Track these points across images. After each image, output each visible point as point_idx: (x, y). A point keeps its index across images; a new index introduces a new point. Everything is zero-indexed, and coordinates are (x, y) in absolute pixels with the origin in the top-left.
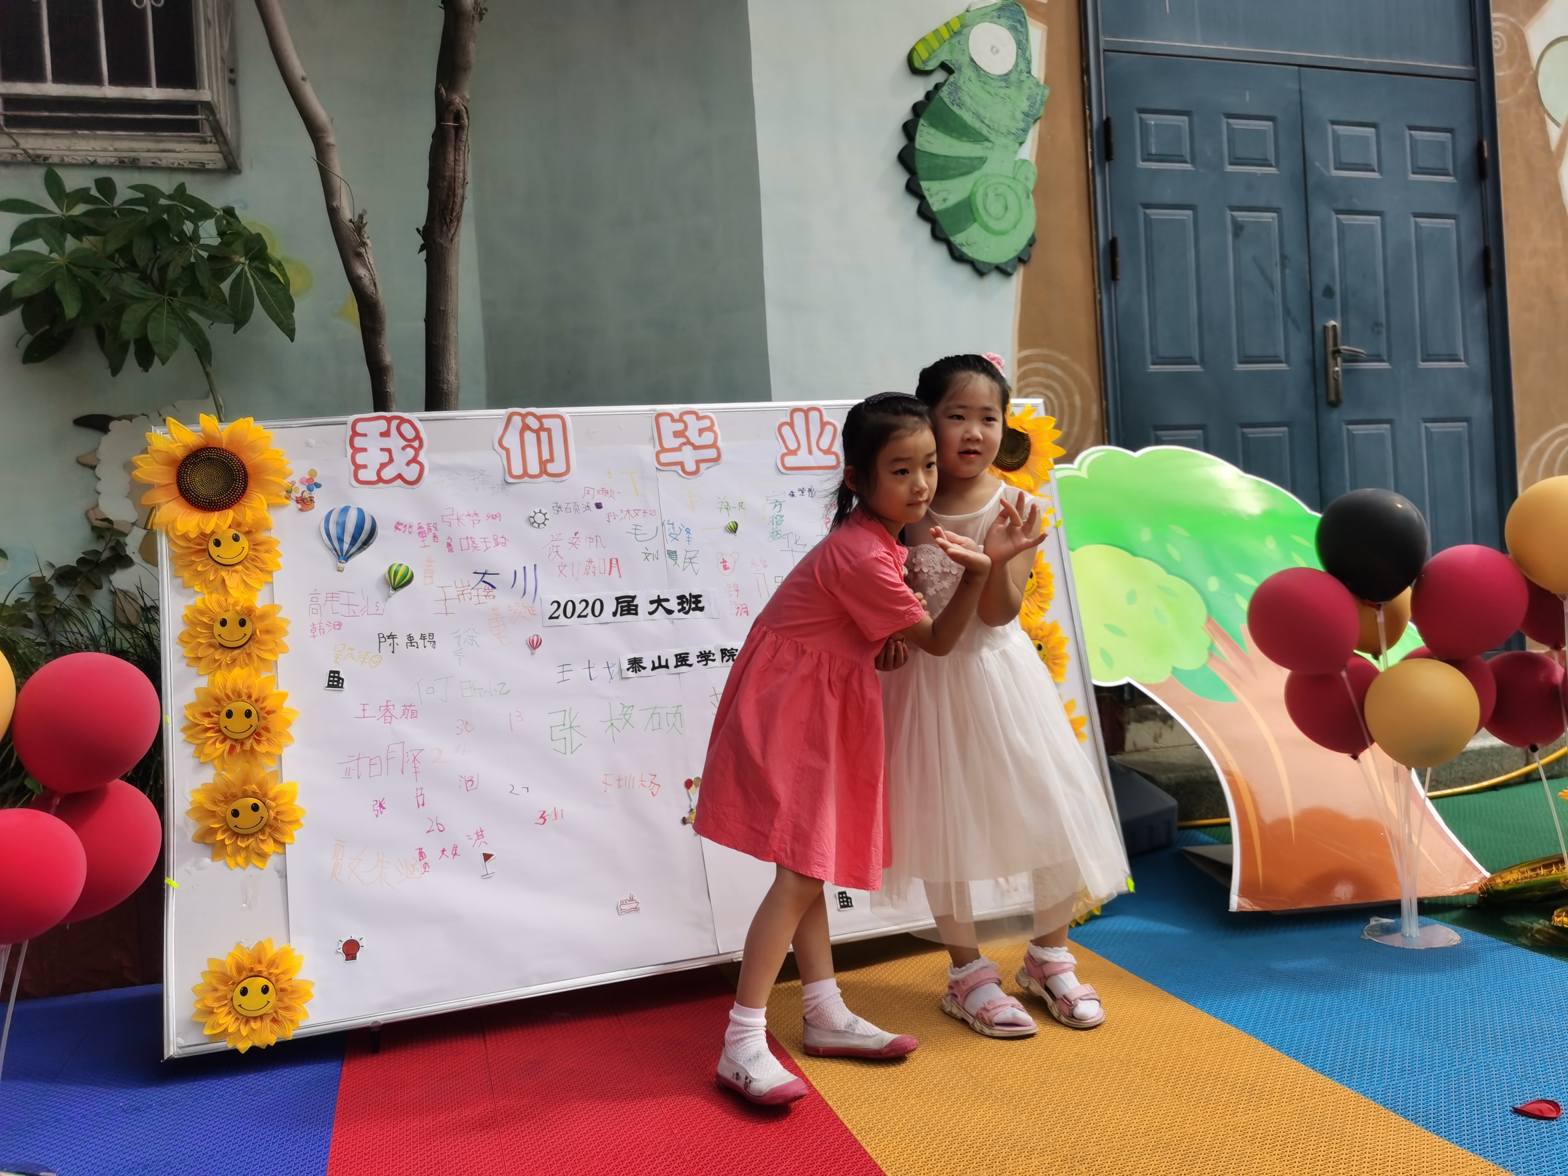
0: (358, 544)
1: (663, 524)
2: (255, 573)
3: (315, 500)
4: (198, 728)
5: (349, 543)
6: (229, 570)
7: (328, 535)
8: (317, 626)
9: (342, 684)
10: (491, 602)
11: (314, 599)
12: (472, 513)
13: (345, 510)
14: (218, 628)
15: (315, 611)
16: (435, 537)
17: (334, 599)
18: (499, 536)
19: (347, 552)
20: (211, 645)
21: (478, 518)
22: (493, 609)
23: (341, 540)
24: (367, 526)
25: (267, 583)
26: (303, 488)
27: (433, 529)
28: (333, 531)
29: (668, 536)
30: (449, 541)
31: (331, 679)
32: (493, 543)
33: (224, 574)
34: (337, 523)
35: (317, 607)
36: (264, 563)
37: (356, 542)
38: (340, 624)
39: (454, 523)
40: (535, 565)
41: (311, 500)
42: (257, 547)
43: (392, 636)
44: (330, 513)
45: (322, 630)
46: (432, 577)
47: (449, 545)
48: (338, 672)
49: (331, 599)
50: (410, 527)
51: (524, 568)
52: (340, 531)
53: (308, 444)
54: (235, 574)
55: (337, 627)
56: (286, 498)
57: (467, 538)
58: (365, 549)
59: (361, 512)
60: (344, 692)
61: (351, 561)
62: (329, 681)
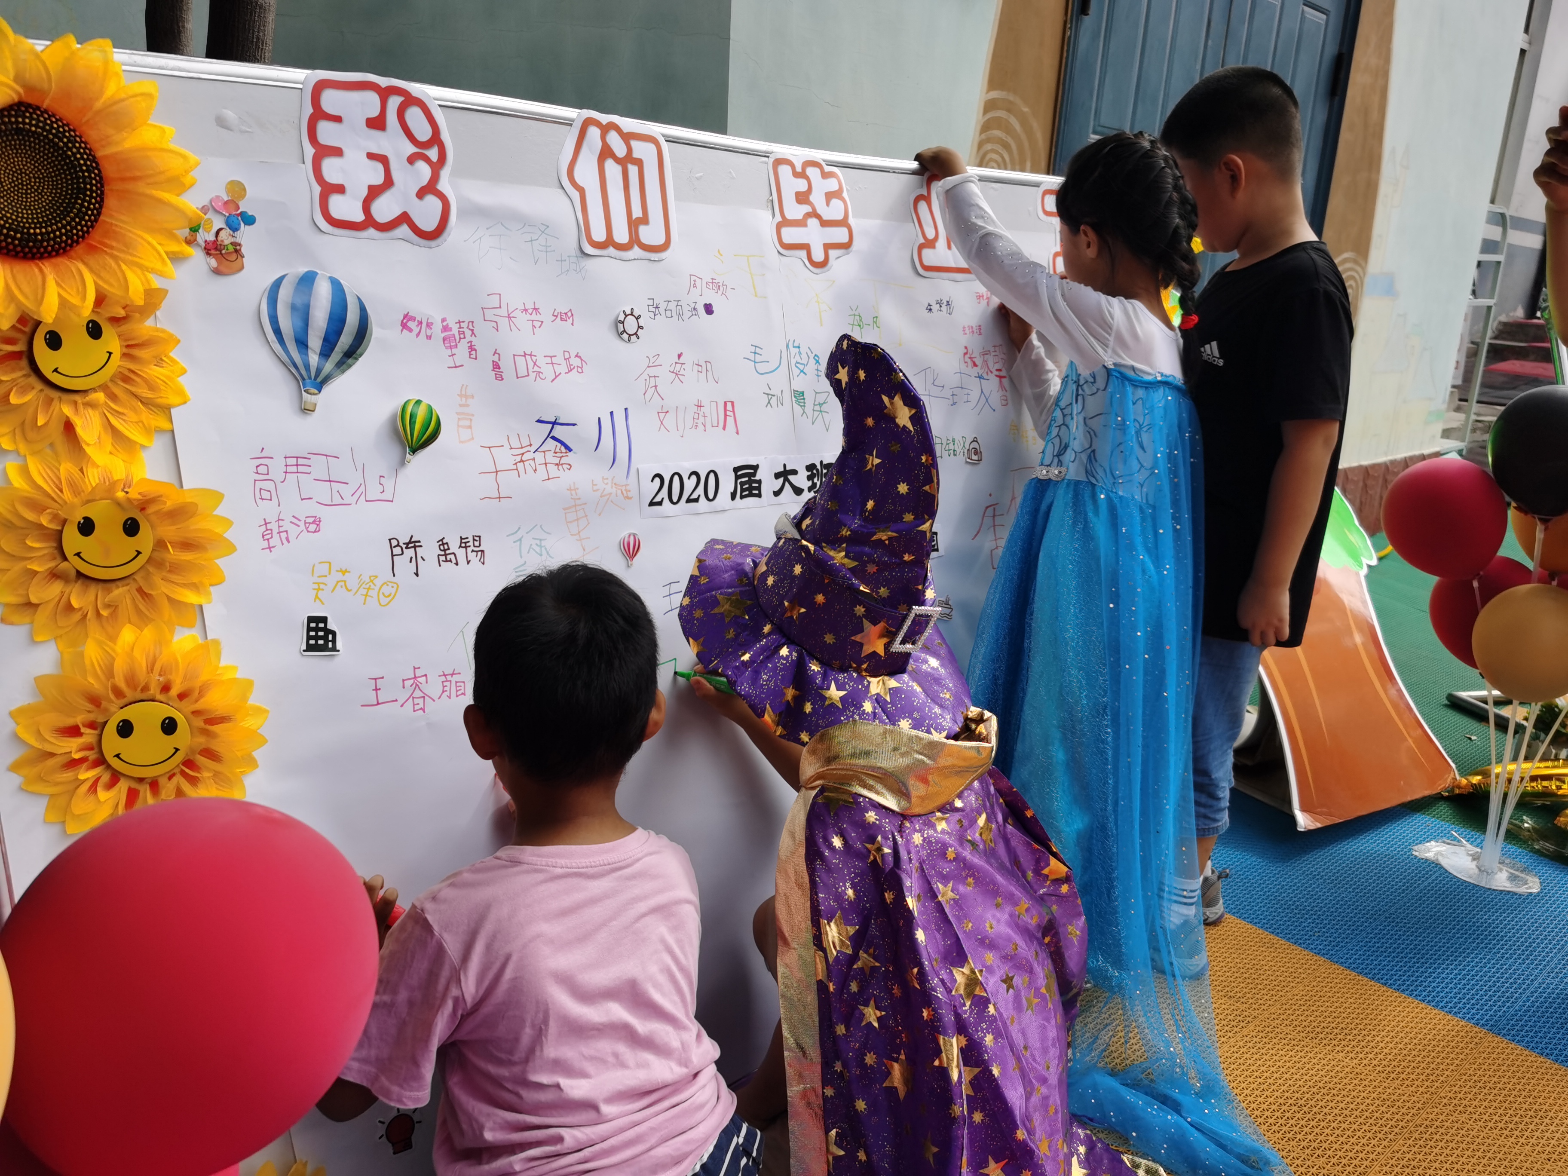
0: (336, 356)
1: (787, 346)
2: (135, 410)
3: (243, 250)
4: (51, 762)
5: (318, 351)
6: (75, 403)
7: (277, 332)
8: (274, 526)
9: (334, 641)
10: (566, 478)
11: (263, 469)
12: (530, 306)
13: (307, 280)
14: (73, 540)
15: (266, 495)
16: (472, 348)
17: (301, 469)
18: (573, 356)
19: (319, 371)
20: (55, 575)
21: (538, 317)
22: (570, 489)
23: (302, 344)
24: (352, 318)
25: (159, 431)
26: (218, 223)
27: (468, 333)
28: (286, 323)
29: (793, 366)
30: (496, 358)
31: (312, 634)
32: (563, 368)
33: (67, 410)
34: (293, 308)
35: (269, 485)
36: (152, 387)
37: (332, 350)
38: (317, 522)
39: (503, 323)
40: (626, 409)
41: (237, 251)
42: (135, 352)
43: (413, 544)
44: (277, 285)
45: (284, 535)
46: (470, 427)
47: (496, 366)
48: (324, 620)
49: (294, 469)
50: (429, 325)
51: (612, 413)
52: (299, 324)
53: (221, 122)
54: (90, 411)
55: (313, 527)
56: (189, 242)
57: (525, 355)
58: (350, 366)
59: (337, 287)
60: (336, 660)
61: (326, 389)
62: (309, 638)
